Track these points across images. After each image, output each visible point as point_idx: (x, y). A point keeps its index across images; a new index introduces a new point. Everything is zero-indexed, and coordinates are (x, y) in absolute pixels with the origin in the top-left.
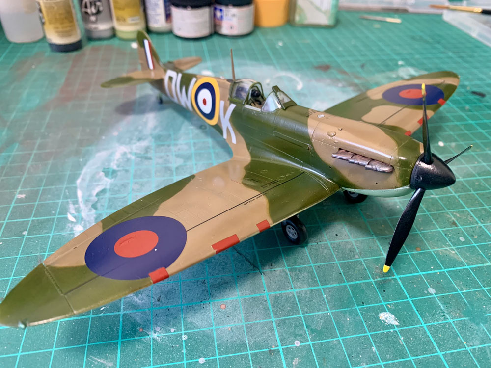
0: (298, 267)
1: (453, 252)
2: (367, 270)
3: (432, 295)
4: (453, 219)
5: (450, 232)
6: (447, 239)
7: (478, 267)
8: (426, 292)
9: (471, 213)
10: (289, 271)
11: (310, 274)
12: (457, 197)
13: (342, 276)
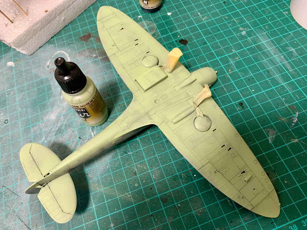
0: (50, 223)
1: (129, 196)
2: (83, 218)
3: (112, 228)
4: (136, 170)
5: (131, 181)
6: (128, 187)
7: (139, 204)
8: (109, 227)
9: (147, 162)
10: (45, 227)
11: (55, 227)
12: (143, 151)
13: (70, 225)
